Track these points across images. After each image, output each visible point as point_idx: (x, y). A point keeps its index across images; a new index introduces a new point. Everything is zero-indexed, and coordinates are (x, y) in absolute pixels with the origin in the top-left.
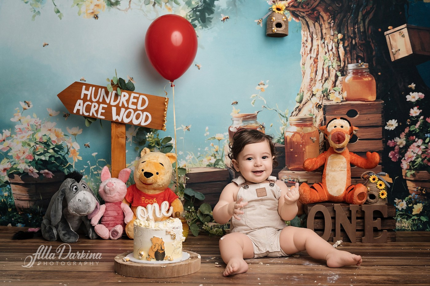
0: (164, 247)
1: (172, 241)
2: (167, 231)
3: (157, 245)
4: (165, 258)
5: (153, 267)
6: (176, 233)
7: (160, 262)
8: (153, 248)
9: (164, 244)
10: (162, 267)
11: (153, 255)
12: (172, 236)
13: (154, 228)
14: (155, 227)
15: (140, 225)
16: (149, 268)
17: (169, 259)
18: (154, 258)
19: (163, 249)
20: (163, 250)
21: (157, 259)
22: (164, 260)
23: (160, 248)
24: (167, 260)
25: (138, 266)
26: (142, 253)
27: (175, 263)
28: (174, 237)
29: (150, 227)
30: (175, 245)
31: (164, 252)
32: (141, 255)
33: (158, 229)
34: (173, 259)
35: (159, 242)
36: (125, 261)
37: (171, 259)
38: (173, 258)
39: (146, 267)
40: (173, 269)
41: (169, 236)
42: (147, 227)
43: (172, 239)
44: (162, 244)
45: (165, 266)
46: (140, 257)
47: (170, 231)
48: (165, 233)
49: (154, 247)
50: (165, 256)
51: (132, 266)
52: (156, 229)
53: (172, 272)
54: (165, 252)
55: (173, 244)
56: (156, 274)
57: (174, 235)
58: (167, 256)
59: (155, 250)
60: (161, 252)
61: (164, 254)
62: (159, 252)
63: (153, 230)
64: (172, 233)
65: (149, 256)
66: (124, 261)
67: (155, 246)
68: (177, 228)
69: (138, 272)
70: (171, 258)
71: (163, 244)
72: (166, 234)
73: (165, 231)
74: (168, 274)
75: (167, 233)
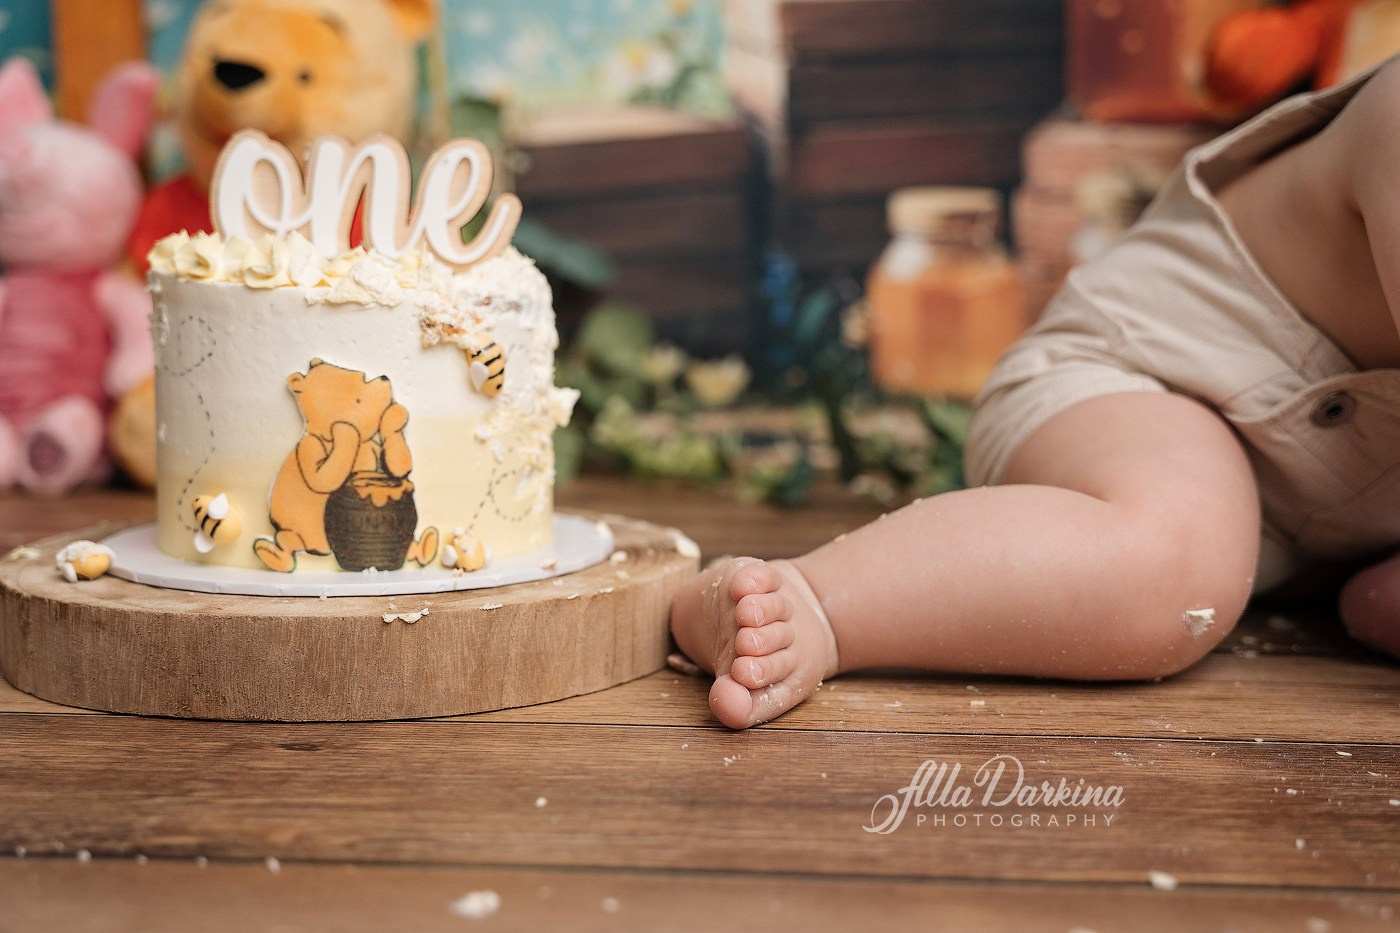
0: (407, 456)
1: (476, 406)
2: (434, 318)
3: (345, 438)
4: (414, 550)
5: (306, 625)
6: (503, 346)
7: (373, 581)
8: (309, 467)
9: (408, 431)
10: (389, 618)
11: (310, 521)
12: (478, 363)
13: (314, 294)
14: (322, 283)
15: (198, 272)
16: (272, 628)
17: (453, 555)
18: (324, 547)
19: (398, 472)
20: (399, 481)
21: (350, 560)
22: (409, 568)
23: (369, 463)
24: (434, 568)
25: (167, 618)
26: (217, 506)
27: (503, 588)
28: (487, 371)
29: (281, 277)
30: (496, 447)
31: (408, 495)
32: (209, 526)
33: (351, 292)
34: (488, 555)
35: (364, 415)
36: (71, 573)
37: (471, 560)
38: (480, 549)
39: (238, 622)
40: (486, 644)
41: (448, 368)
42: (252, 282)
43: (473, 389)
44: (388, 430)
45: (413, 617)
46: (202, 545)
47: (453, 322)
48: (414, 335)
49: (316, 451)
50: (418, 533)
51: (114, 613)
52: (333, 297)
53: (481, 662)
54: (416, 497)
55: (484, 431)
56: (334, 686)
57: (488, 355)
58: (432, 533)
59: (331, 478)
60: (380, 495)
61: (404, 513)
62: (363, 493)
63: (309, 305)
64: (472, 341)
65: (277, 527)
66: (64, 579)
67: (328, 442)
68: (516, 307)
69: (172, 672)
70: (468, 543)
71: (400, 431)
72: (427, 347)
73: (415, 321)
74: (440, 685)
75: (437, 334)
